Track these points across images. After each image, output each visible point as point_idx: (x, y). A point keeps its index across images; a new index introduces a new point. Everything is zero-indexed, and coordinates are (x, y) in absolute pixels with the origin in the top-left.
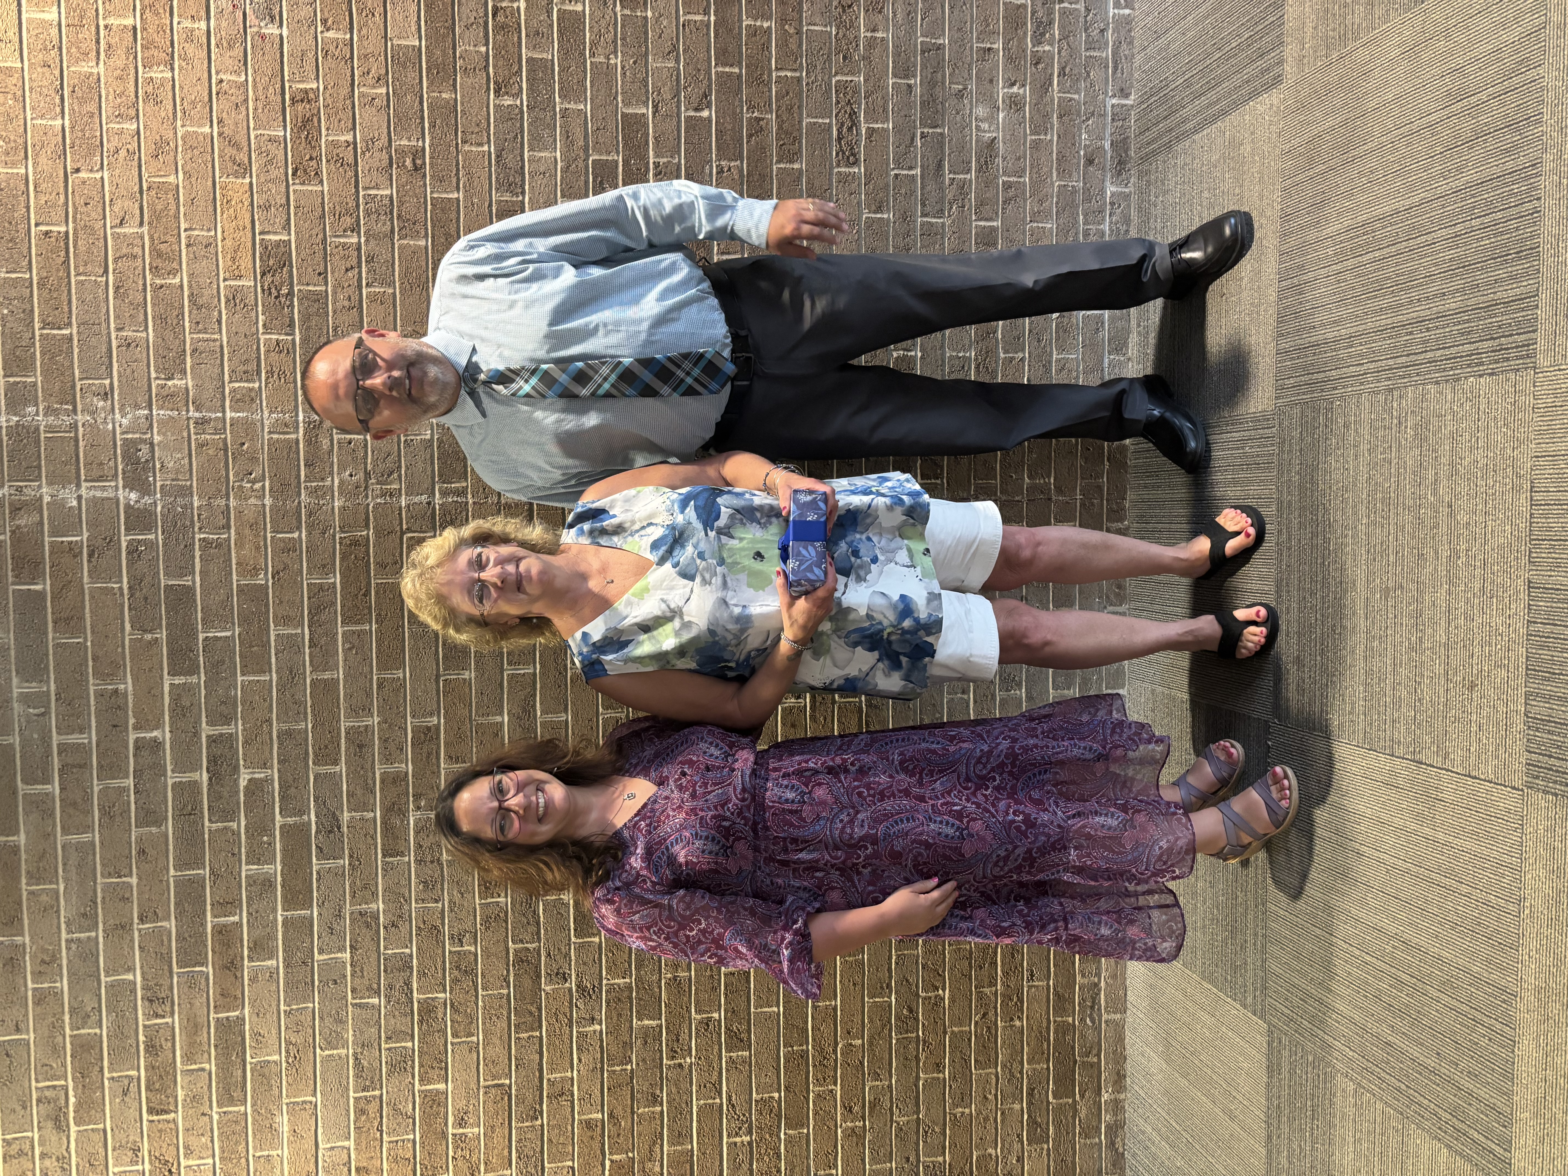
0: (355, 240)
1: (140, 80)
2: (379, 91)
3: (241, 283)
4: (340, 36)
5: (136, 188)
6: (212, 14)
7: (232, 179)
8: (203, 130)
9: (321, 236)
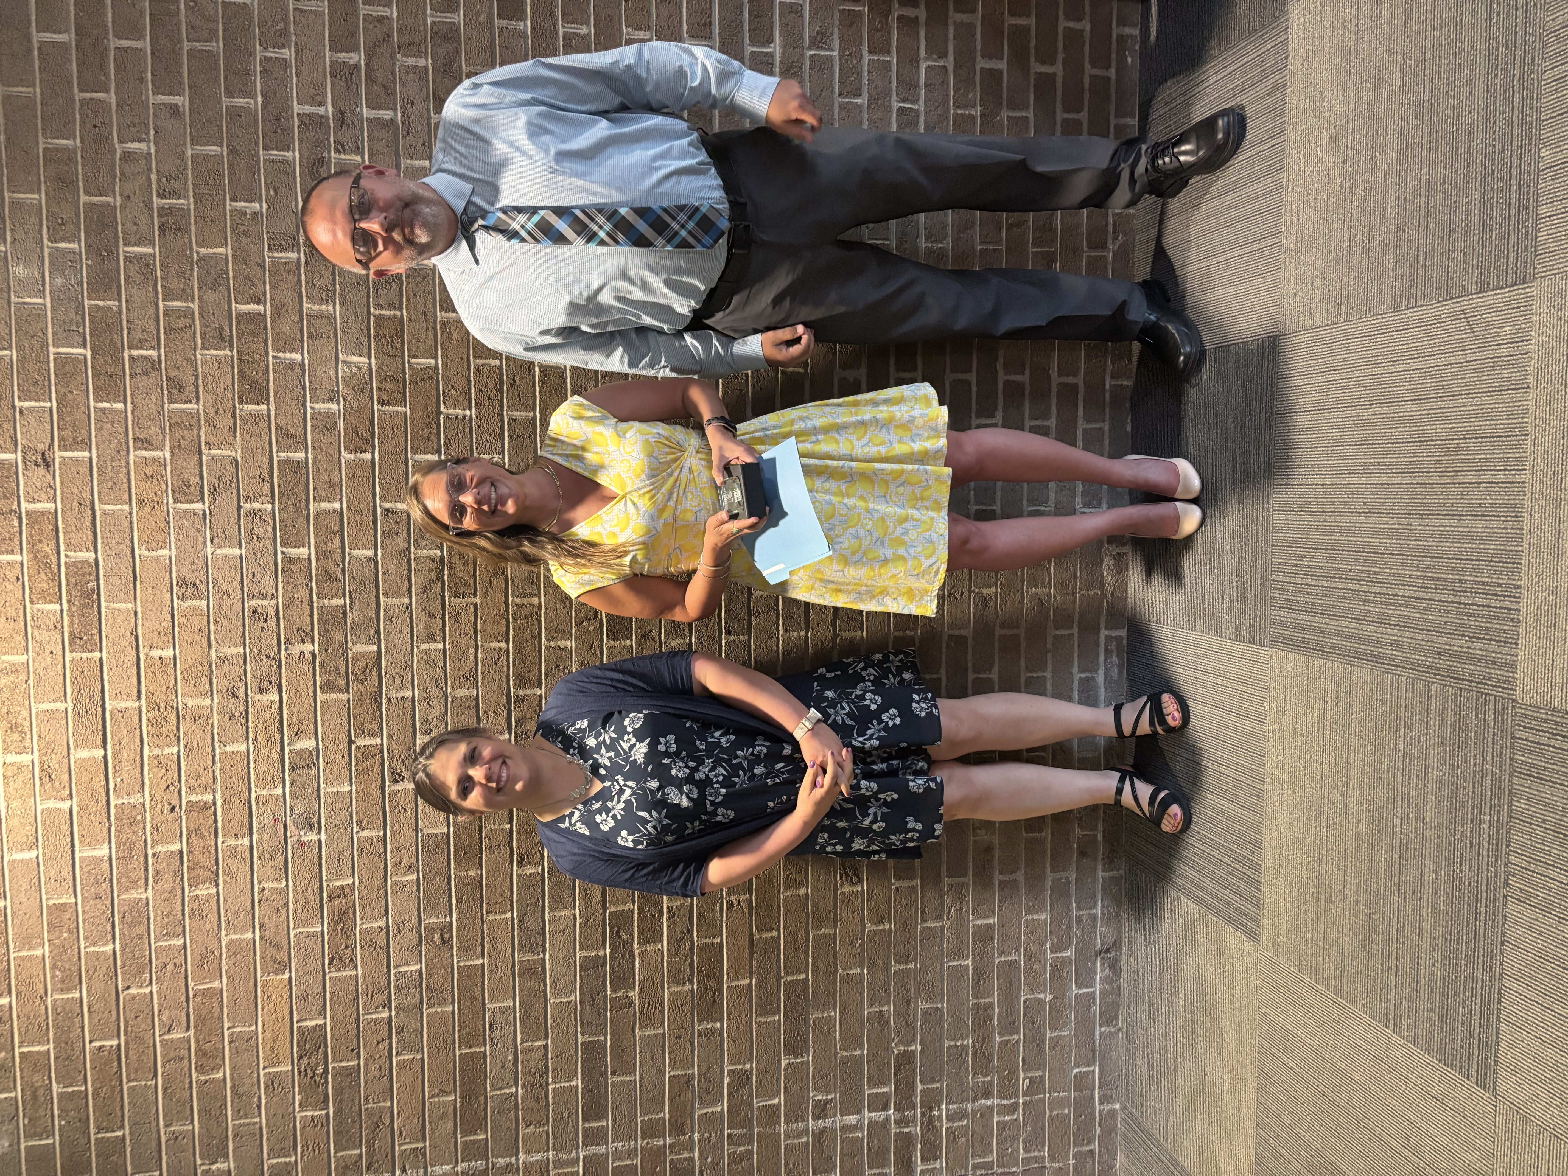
0: (385, 1015)
1: (187, 899)
2: (410, 878)
3: (279, 1069)
4: (374, 833)
5: (183, 998)
6: (255, 830)
7: (272, 976)
8: (245, 936)
9: (354, 1016)
